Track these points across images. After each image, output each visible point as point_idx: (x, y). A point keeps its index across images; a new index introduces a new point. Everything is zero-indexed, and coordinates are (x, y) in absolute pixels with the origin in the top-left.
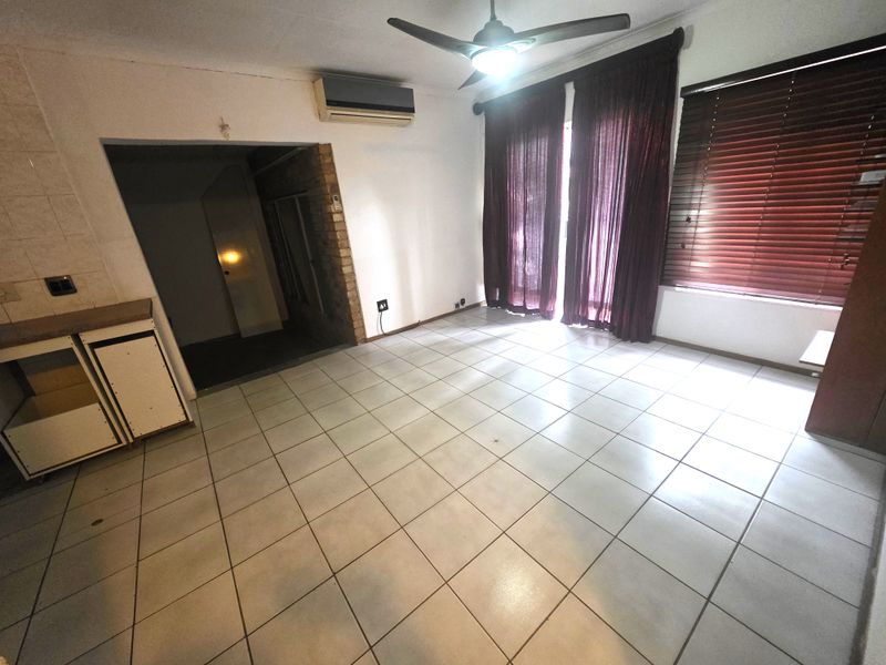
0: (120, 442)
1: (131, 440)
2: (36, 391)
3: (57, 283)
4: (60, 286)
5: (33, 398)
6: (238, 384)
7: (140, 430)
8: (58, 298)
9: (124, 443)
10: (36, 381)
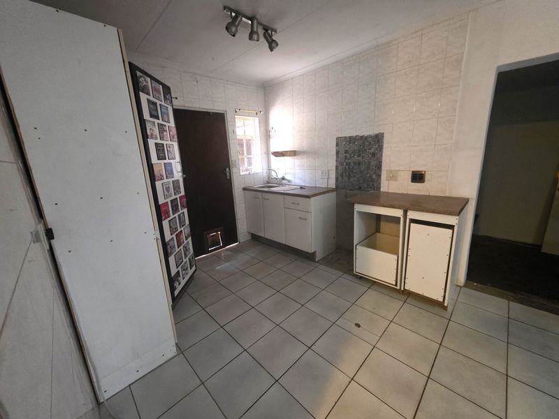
0: (396, 285)
1: (402, 289)
2: (381, 230)
3: (416, 174)
4: (418, 177)
5: (378, 234)
6: (509, 300)
7: (410, 286)
8: (414, 184)
9: (398, 288)
10: (383, 225)
